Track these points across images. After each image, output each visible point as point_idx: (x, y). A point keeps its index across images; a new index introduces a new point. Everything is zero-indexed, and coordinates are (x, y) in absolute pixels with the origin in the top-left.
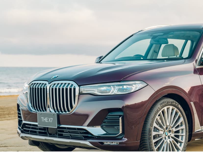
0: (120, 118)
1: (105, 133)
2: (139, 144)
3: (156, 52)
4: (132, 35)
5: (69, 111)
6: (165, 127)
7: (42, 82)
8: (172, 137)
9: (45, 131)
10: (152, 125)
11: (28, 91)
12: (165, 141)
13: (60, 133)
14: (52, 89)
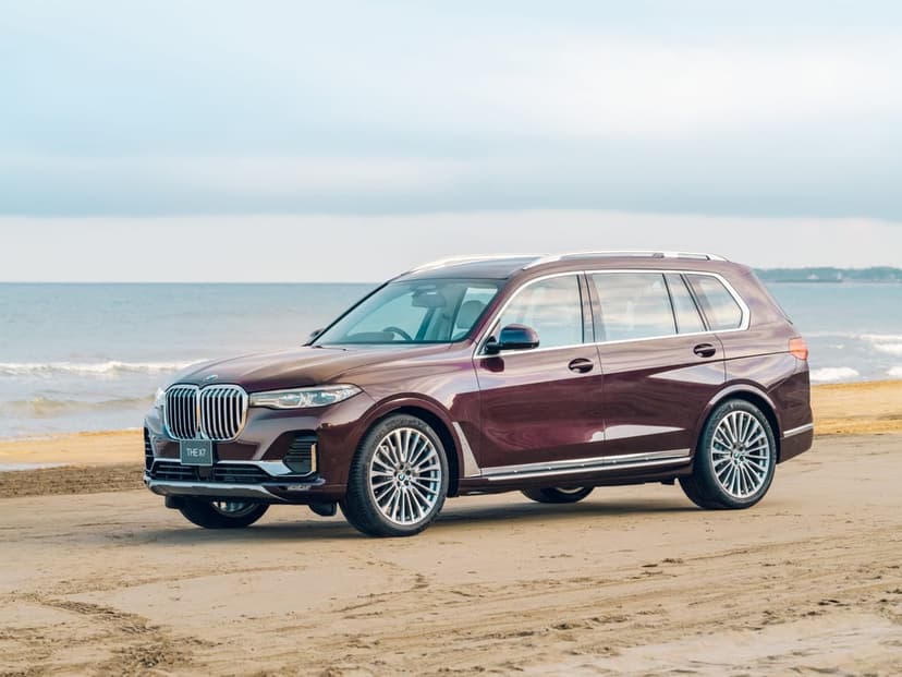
0: (313, 447)
1: (289, 471)
2: (345, 490)
3: (448, 318)
4: (386, 284)
5: (232, 436)
6: (397, 465)
7: (188, 387)
8: (413, 484)
9: (193, 473)
10: (369, 459)
11: (165, 403)
12: (397, 488)
13: (218, 474)
14: (205, 399)
